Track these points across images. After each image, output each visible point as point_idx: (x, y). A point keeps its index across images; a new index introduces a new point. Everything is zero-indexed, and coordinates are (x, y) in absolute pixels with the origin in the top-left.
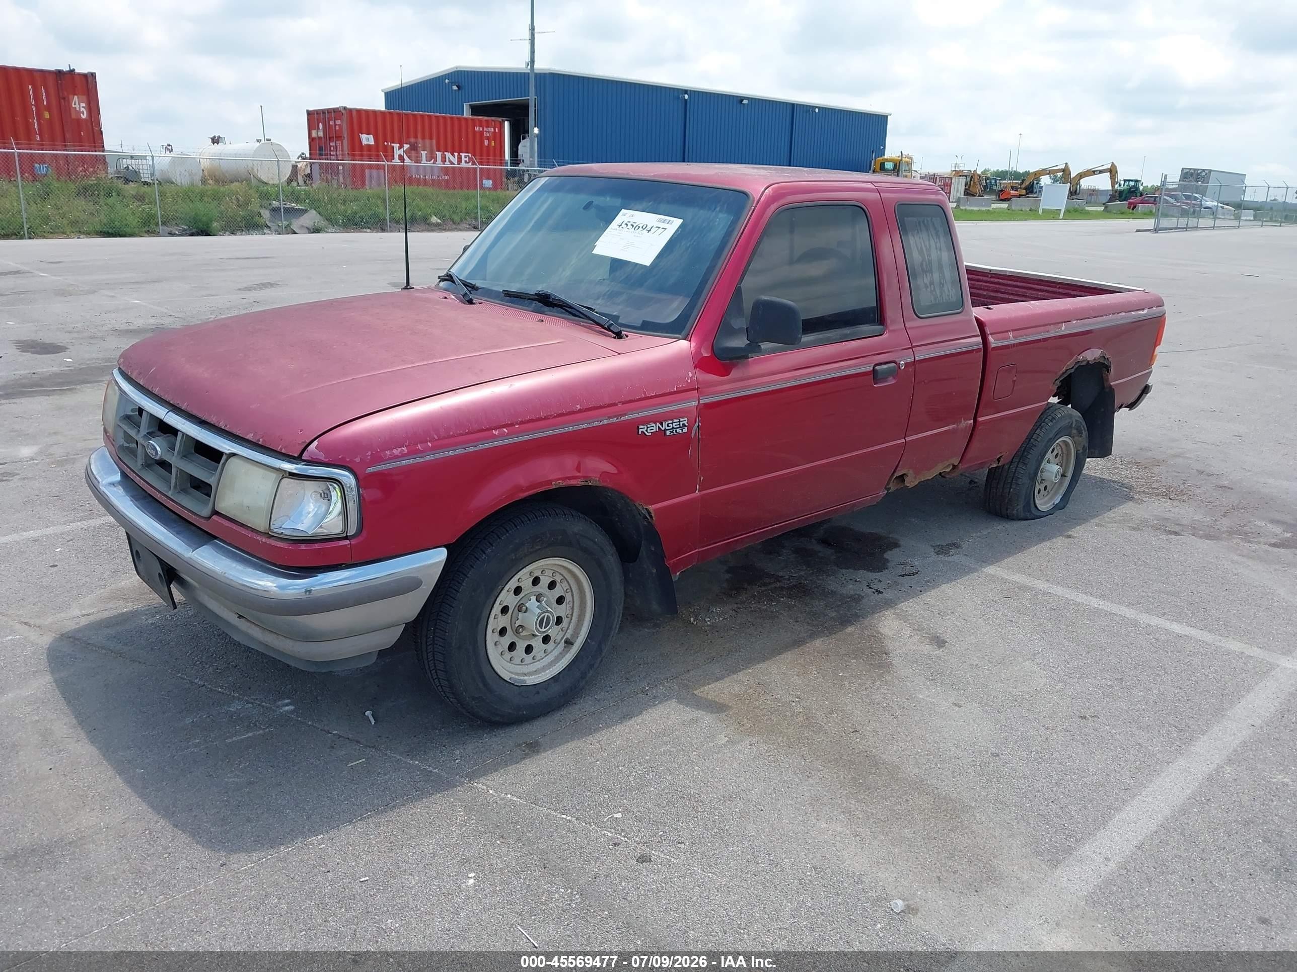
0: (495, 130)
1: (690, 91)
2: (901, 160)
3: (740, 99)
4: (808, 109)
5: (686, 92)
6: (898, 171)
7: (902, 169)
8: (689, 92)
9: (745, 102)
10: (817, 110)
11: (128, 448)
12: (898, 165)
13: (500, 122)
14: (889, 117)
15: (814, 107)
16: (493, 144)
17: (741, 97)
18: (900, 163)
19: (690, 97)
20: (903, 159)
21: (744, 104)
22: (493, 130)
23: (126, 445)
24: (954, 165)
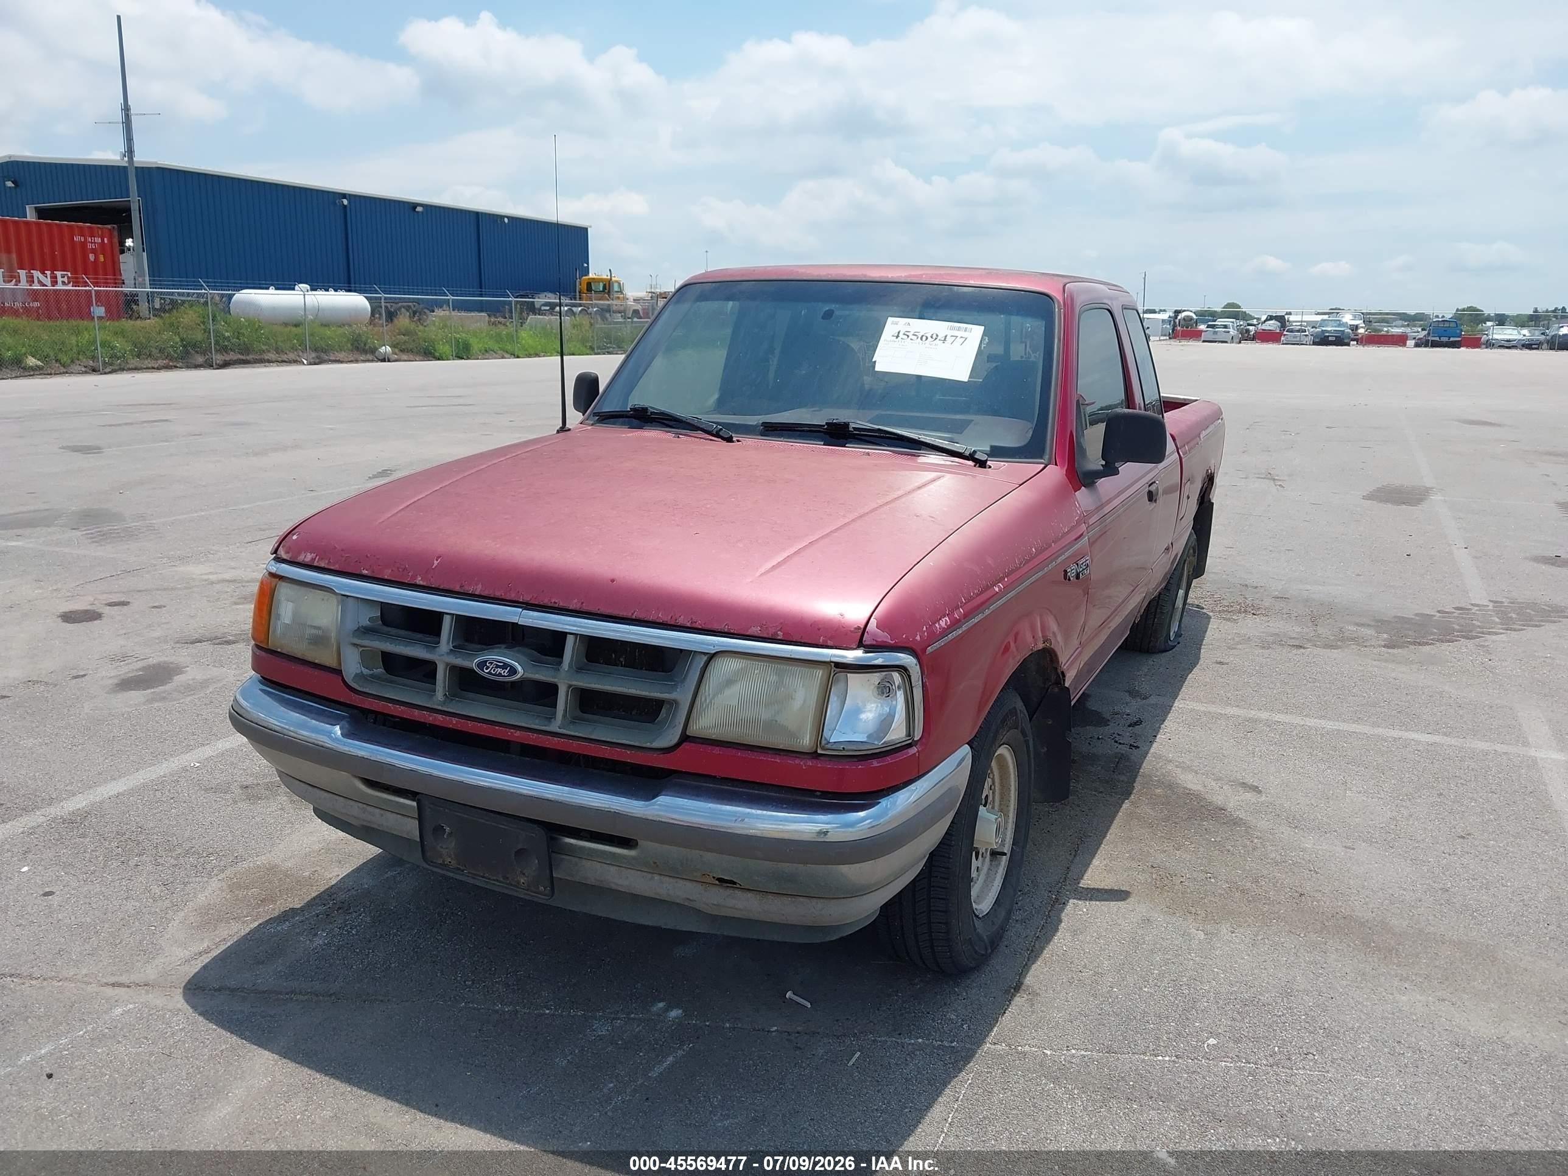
0: (103, 240)
1: (350, 195)
2: (611, 279)
3: (413, 206)
4: (495, 219)
5: (344, 196)
6: (609, 292)
7: (613, 289)
8: (347, 196)
9: (419, 209)
10: (506, 220)
11: (372, 676)
12: (607, 285)
13: (110, 230)
14: (589, 229)
15: (502, 217)
16: (102, 258)
17: (413, 203)
18: (609, 283)
19: (349, 202)
20: (613, 279)
21: (418, 212)
22: (100, 240)
23: (366, 671)
24: (649, 287)
